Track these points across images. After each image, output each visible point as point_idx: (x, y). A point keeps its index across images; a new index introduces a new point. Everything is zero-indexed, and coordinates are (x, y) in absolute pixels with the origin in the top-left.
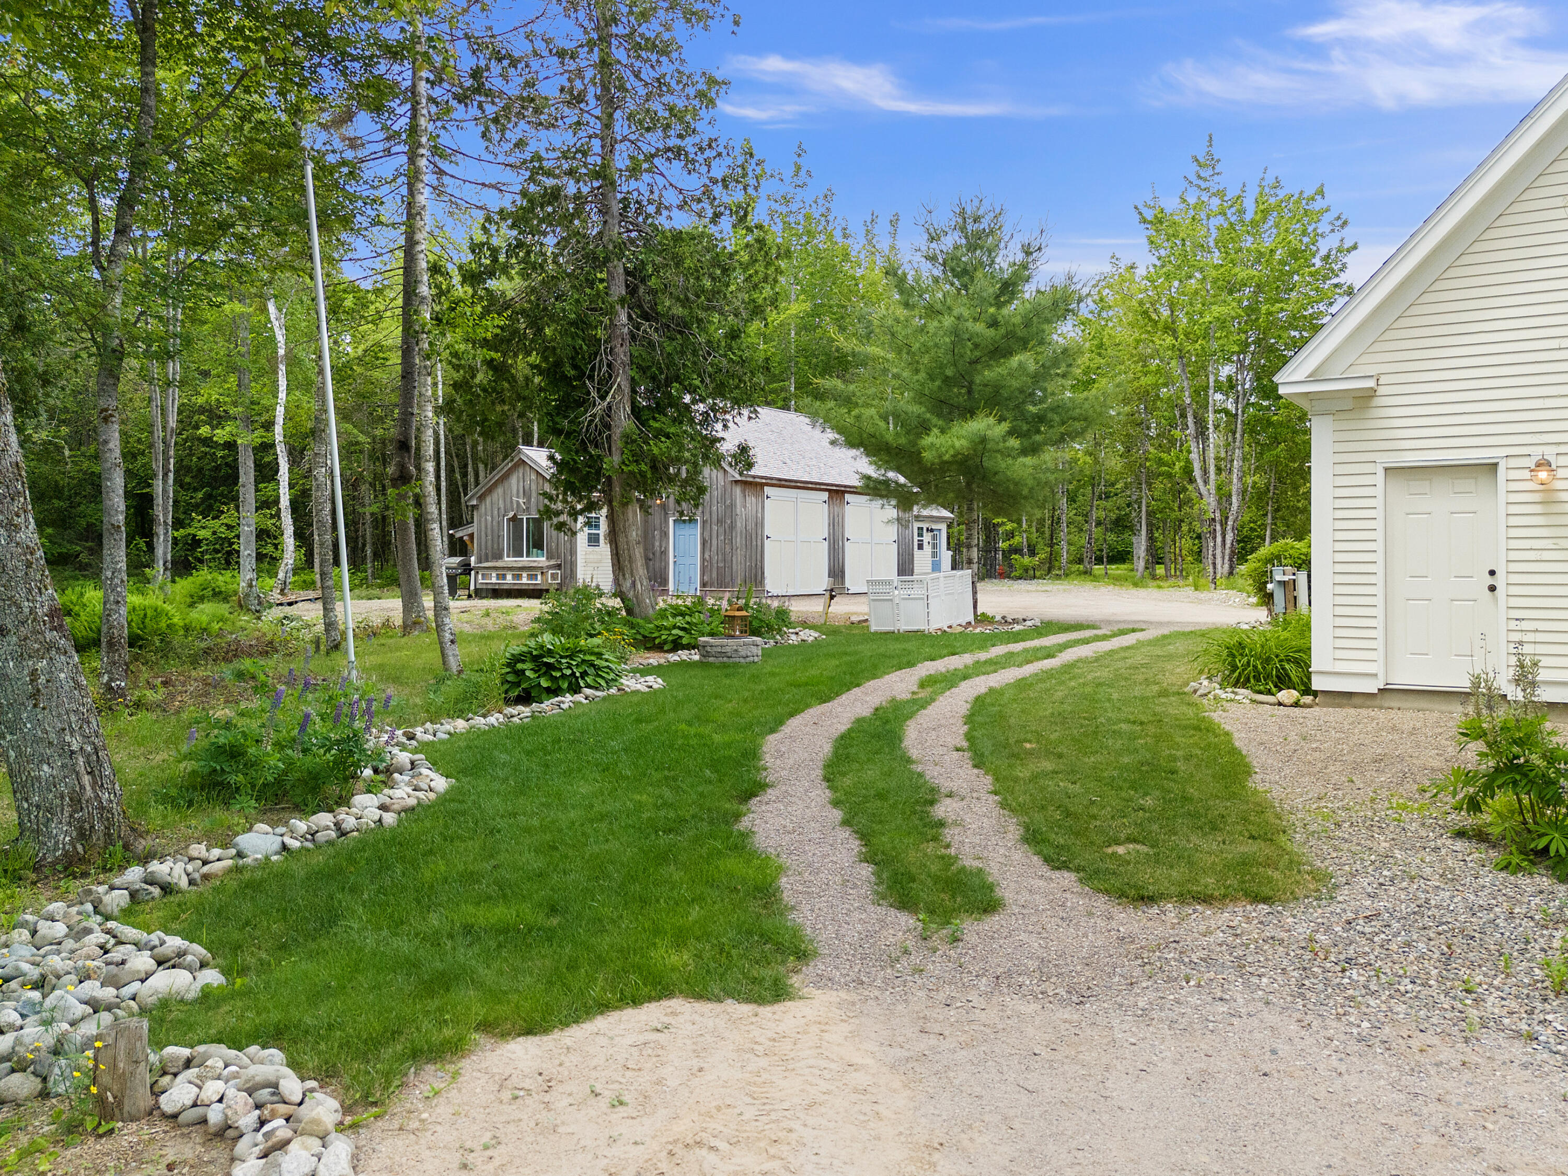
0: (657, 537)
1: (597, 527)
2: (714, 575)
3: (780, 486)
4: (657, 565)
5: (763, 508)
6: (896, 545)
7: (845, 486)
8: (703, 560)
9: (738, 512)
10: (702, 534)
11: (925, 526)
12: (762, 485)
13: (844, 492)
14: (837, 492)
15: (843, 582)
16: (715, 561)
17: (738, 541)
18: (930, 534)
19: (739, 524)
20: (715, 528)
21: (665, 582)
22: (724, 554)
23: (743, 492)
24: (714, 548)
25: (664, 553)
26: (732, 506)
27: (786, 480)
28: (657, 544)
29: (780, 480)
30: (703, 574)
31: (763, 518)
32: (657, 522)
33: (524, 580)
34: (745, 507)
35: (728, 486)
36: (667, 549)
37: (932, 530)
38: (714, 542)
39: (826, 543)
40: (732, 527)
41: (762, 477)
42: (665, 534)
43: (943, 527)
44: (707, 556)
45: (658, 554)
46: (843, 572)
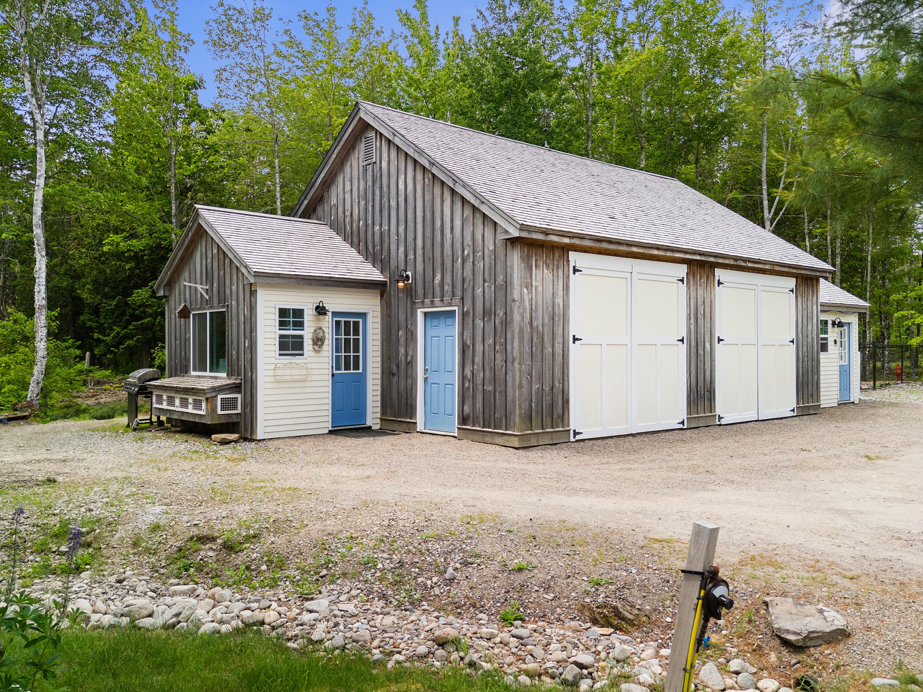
0: (402, 341)
1: (299, 325)
2: (479, 405)
3: (600, 252)
4: (402, 383)
5: (566, 288)
6: (793, 347)
7: (716, 256)
8: (463, 378)
9: (516, 294)
10: (462, 334)
11: (830, 318)
12: (565, 249)
13: (713, 266)
14: (701, 265)
15: (712, 408)
16: (479, 381)
17: (515, 347)
18: (837, 329)
19: (517, 317)
20: (479, 323)
21: (411, 410)
22: (494, 371)
23: (526, 260)
24: (478, 359)
25: (411, 364)
26: (506, 285)
27: (610, 241)
28: (402, 350)
29: (599, 240)
30: (462, 402)
31: (566, 307)
32: (402, 317)
33: (190, 409)
34: (529, 286)
35: (501, 251)
36: (414, 356)
37: (840, 325)
38: (479, 348)
39: (683, 347)
40: (506, 323)
41: (562, 234)
42: (411, 336)
43: (854, 320)
44: (468, 372)
45: (403, 366)
46: (711, 392)
